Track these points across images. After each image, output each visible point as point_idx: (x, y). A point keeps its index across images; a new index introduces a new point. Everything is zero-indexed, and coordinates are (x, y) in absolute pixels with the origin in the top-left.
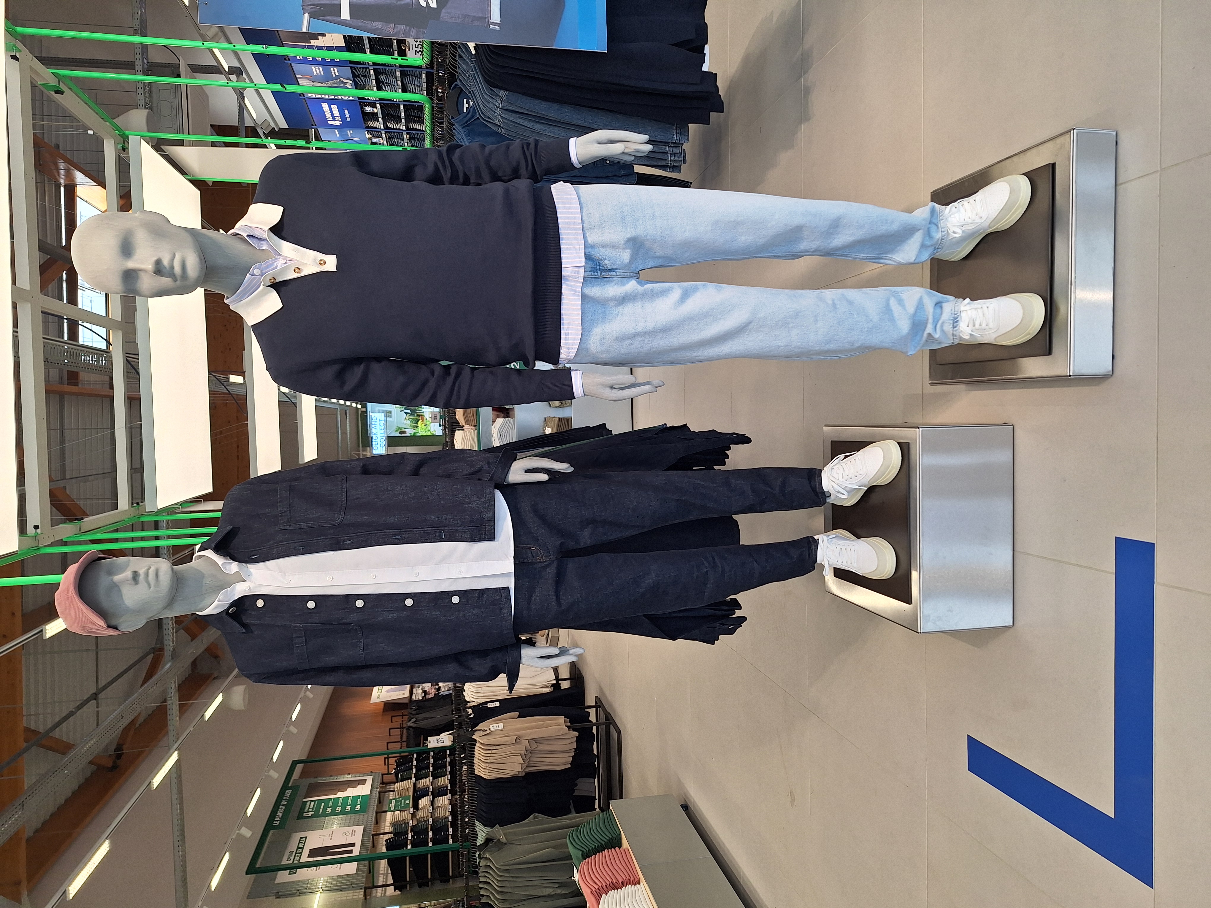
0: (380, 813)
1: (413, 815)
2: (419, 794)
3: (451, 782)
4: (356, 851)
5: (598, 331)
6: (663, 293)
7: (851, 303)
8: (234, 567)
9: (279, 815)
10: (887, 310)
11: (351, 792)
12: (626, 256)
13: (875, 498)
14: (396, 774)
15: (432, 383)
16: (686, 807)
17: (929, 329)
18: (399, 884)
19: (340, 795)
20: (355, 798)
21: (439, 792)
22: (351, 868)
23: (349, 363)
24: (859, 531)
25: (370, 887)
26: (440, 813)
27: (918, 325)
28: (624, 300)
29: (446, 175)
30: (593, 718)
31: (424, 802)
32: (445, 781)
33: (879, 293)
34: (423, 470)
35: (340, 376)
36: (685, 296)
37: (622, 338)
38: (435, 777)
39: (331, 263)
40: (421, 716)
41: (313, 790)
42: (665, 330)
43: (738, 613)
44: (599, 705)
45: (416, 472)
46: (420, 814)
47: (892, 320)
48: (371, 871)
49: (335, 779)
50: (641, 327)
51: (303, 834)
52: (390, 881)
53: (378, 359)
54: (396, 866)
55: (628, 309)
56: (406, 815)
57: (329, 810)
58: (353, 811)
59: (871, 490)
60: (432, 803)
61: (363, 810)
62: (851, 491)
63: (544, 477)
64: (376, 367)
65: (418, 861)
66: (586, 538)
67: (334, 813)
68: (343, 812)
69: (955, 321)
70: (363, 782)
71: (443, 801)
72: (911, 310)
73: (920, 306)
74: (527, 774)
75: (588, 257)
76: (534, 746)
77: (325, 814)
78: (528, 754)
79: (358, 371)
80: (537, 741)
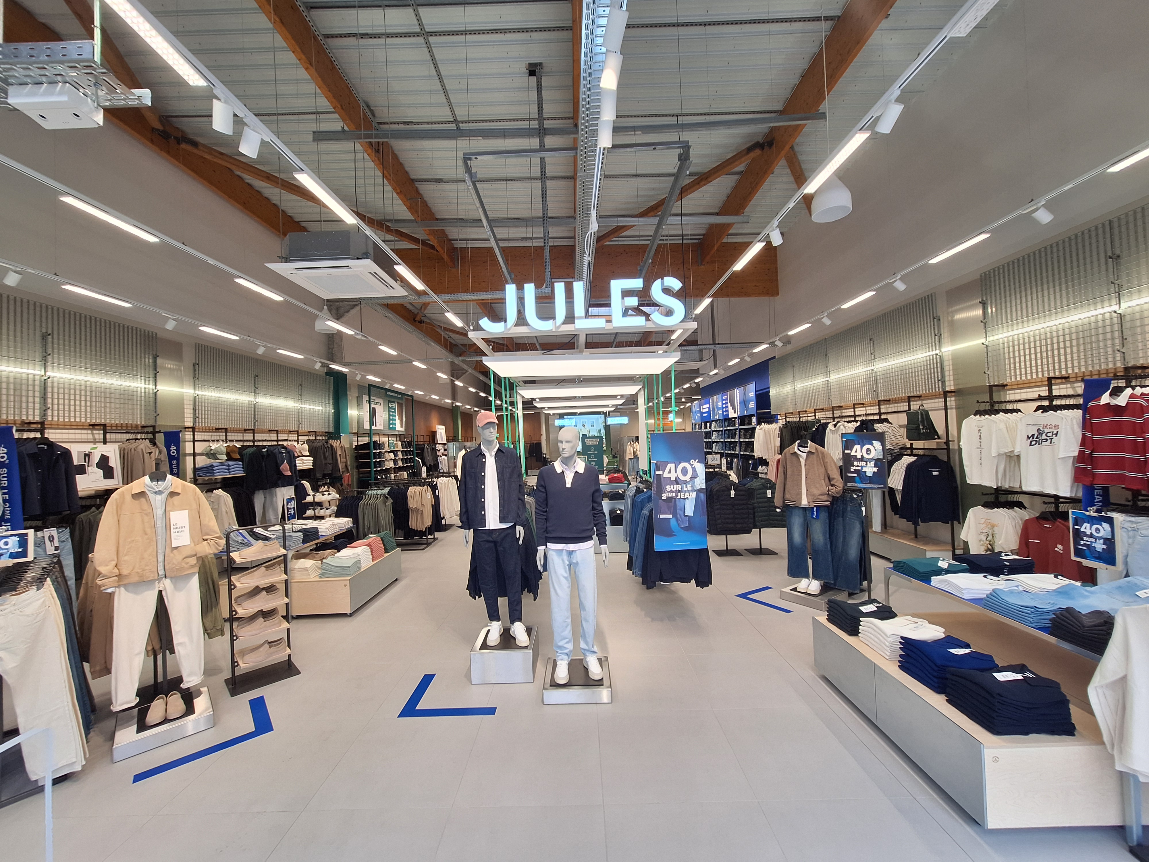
0: (388, 435)
1: (386, 452)
2: (395, 453)
3: (400, 467)
4: (373, 427)
5: (554, 553)
6: (566, 572)
7: (566, 627)
8: (494, 453)
9: (391, 394)
10: (565, 638)
11: (398, 422)
12: (574, 561)
13: (512, 640)
14: (404, 442)
15: (541, 508)
16: (396, 580)
17: (560, 652)
18: (358, 447)
19: (397, 417)
20: (395, 424)
21: (395, 461)
22: (367, 426)
23: (545, 488)
24: (502, 636)
25: (357, 434)
26: (386, 463)
27: (560, 647)
28: (563, 560)
29: (595, 512)
30: (429, 537)
31: (392, 455)
32: (400, 464)
33: (570, 636)
34: (520, 501)
35: (542, 486)
36: (566, 578)
37: (553, 560)
38: (402, 459)
39: (568, 485)
40: (429, 450)
41: (400, 405)
42: (555, 572)
43: (477, 597)
44: (435, 539)
45: (519, 499)
46: (386, 454)
47: (562, 640)
48: (364, 435)
49: (404, 414)
50: (556, 565)
51: (382, 404)
52: (360, 443)
53: (546, 495)
54: (366, 446)
55: (561, 562)
56: (387, 448)
57: (391, 413)
58: (390, 424)
59: (515, 639)
60: (391, 459)
61: (390, 428)
62: (514, 631)
63: (518, 536)
64: (545, 494)
65: (368, 456)
66: (500, 549)
67: (389, 415)
68: (390, 419)
69: (562, 659)
70: (402, 427)
71: (391, 464)
72: (565, 646)
73: (566, 648)
74: (408, 509)
75: (573, 551)
76: (420, 513)
77: (389, 412)
78: (417, 510)
79: (544, 490)
80: (422, 514)
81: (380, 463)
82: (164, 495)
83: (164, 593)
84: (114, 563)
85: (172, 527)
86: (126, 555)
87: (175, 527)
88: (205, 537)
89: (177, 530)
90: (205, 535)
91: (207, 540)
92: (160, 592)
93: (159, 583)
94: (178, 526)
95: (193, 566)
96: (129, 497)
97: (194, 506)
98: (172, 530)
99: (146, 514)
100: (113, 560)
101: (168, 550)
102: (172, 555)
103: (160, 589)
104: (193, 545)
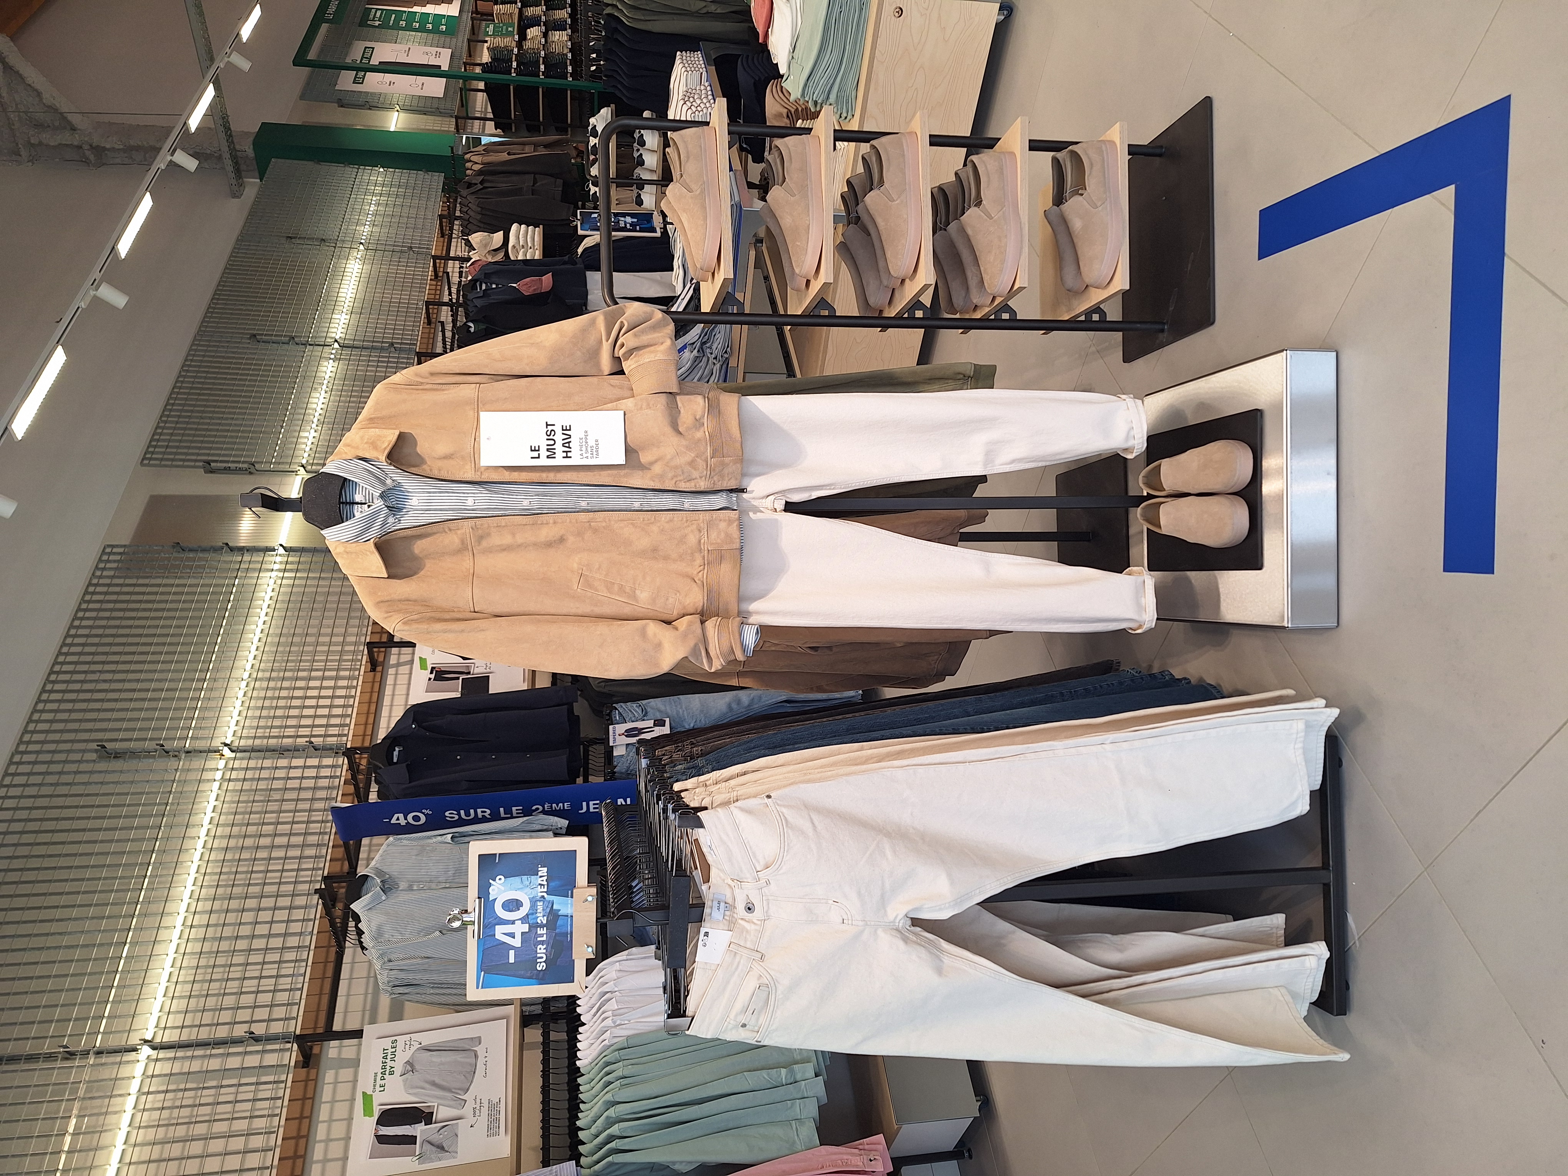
0: (475, 40)
1: (519, 45)
2: (525, 23)
3: (571, 16)
11: (431, 9)
18: (502, 122)
19: (417, 9)
20: (438, 16)
21: (554, 25)
22: (438, 84)
25: (463, 116)
26: (556, 49)
31: (533, 32)
32: (563, 14)
48: (463, 97)
51: (369, 44)
52: (491, 116)
56: (510, 42)
57: (403, 23)
58: (436, 31)
60: (545, 35)
61: (451, 32)
65: (526, 94)
67: (409, 28)
68: (422, 29)
71: (561, 39)
77: (397, 27)
81: (555, 65)
82: (408, 483)
83: (796, 498)
84: (653, 628)
85: (544, 461)
86: (635, 597)
87: (544, 453)
88: (606, 363)
89: (559, 449)
90: (598, 365)
91: (617, 360)
92: (791, 507)
93: (756, 510)
94: (543, 444)
95: (713, 408)
96: (402, 588)
97: (468, 391)
98: (559, 461)
99: (481, 538)
100: (643, 633)
101: (637, 480)
102: (657, 469)
103: (780, 505)
104: (629, 403)
